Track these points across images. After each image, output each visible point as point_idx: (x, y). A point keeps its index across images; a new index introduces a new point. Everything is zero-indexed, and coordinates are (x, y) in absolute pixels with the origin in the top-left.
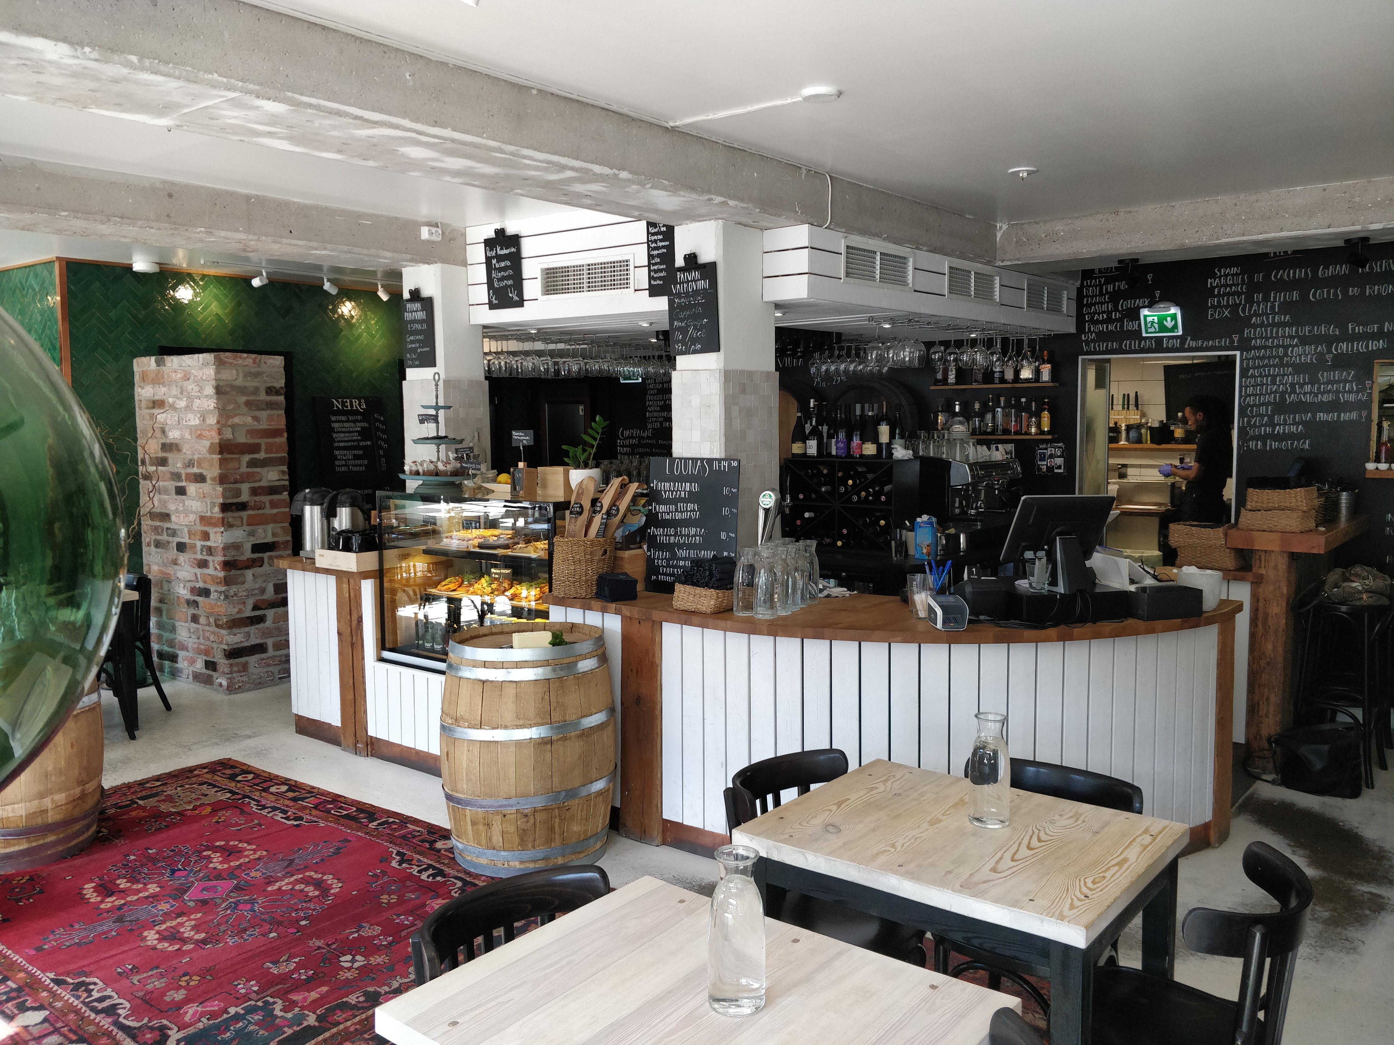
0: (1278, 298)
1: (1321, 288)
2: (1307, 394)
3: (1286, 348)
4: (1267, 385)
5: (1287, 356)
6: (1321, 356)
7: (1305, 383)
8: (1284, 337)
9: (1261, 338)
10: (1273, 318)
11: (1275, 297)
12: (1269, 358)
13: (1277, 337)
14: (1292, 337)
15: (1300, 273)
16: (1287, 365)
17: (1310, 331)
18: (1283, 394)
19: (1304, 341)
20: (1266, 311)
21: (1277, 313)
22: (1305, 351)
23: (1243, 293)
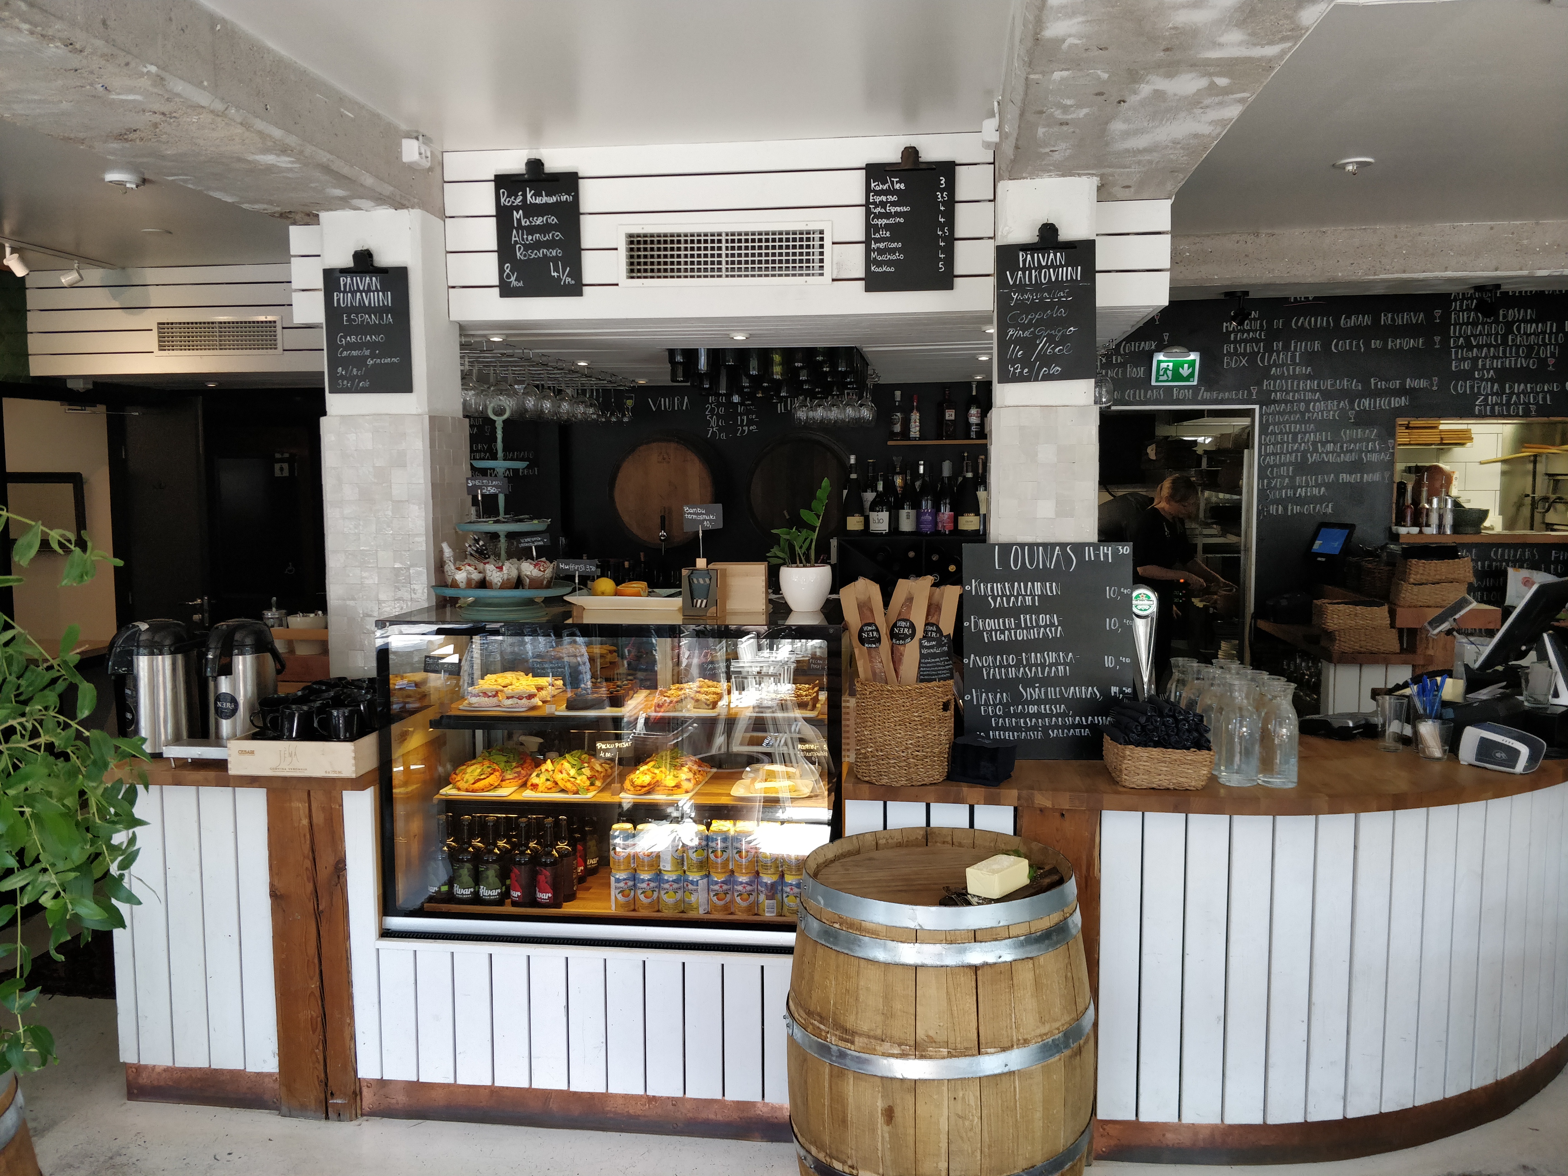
0: (1300, 347)
1: (1344, 339)
2: (1329, 454)
3: (1308, 403)
4: (1288, 443)
5: (1309, 412)
6: (1343, 412)
7: (1328, 442)
8: (1305, 390)
9: (1281, 391)
10: (1294, 369)
11: (1296, 347)
12: (1290, 413)
13: (1298, 391)
14: (1312, 391)
15: (1322, 322)
16: (1309, 421)
17: (1332, 385)
18: (1304, 453)
19: (1327, 395)
20: (1287, 360)
21: (1298, 364)
22: (1327, 406)
23: (1261, 340)
